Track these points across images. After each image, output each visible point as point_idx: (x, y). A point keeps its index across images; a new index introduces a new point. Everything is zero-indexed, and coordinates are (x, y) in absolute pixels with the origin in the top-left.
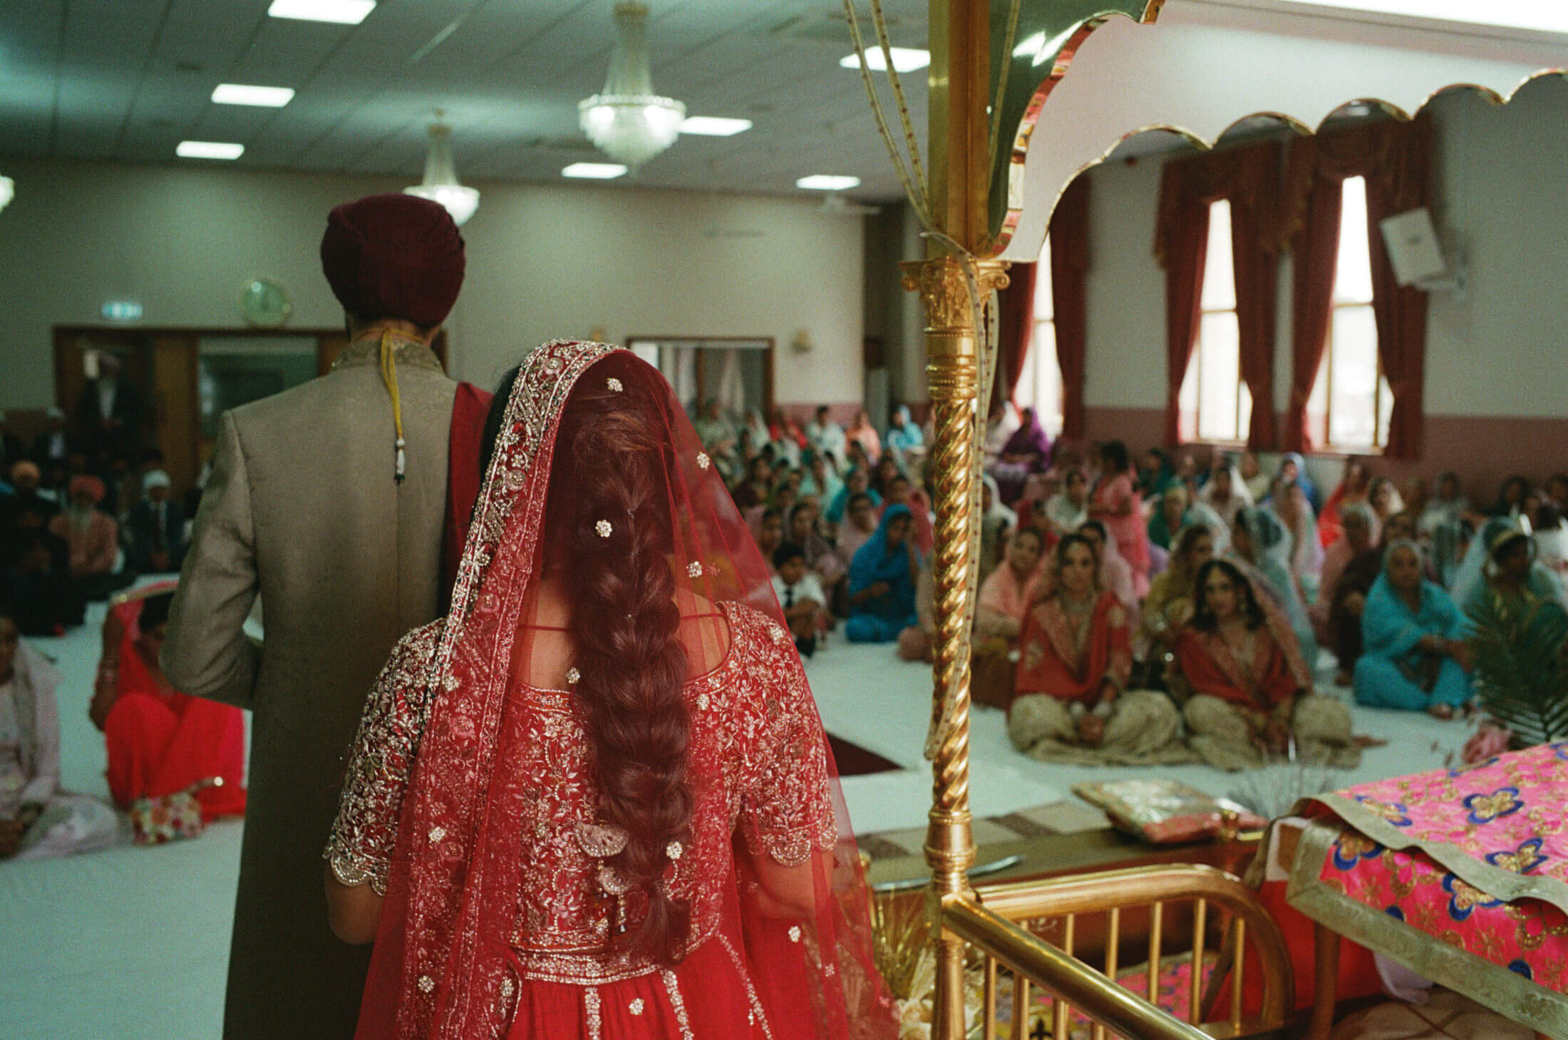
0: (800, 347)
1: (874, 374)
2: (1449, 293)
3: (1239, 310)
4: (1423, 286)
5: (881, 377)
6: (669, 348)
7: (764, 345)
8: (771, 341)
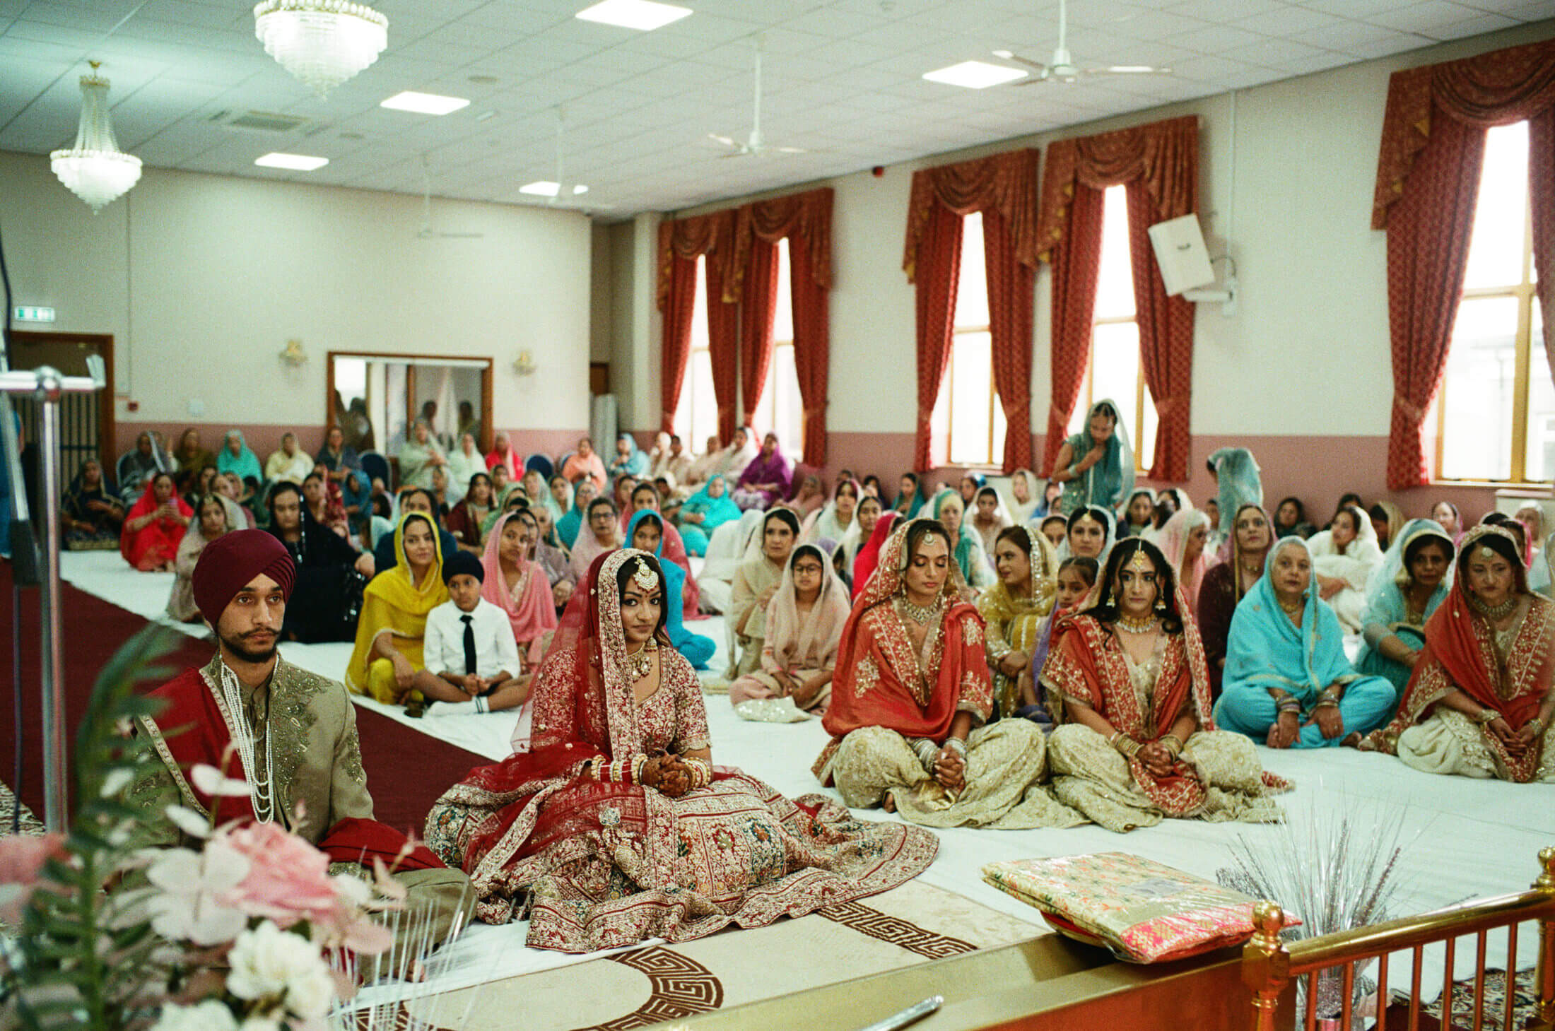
0: (522, 369)
1: (600, 400)
2: (1219, 304)
3: (993, 328)
4: (1190, 297)
5: (608, 404)
6: (379, 364)
7: (484, 364)
8: (490, 360)
